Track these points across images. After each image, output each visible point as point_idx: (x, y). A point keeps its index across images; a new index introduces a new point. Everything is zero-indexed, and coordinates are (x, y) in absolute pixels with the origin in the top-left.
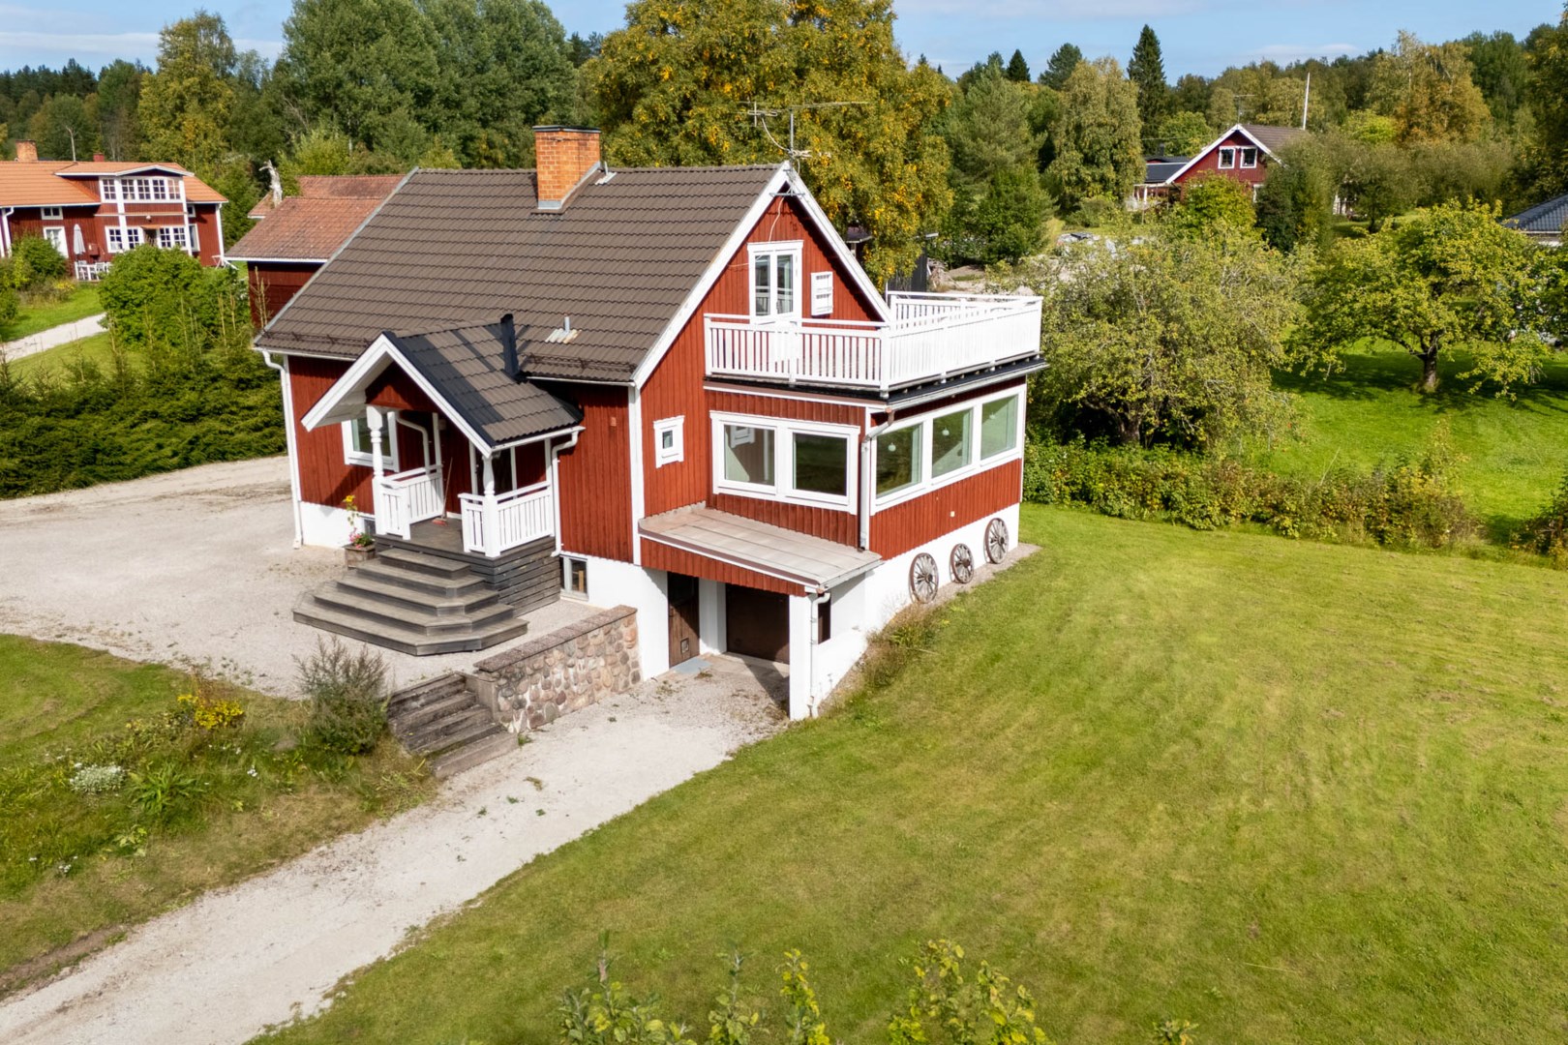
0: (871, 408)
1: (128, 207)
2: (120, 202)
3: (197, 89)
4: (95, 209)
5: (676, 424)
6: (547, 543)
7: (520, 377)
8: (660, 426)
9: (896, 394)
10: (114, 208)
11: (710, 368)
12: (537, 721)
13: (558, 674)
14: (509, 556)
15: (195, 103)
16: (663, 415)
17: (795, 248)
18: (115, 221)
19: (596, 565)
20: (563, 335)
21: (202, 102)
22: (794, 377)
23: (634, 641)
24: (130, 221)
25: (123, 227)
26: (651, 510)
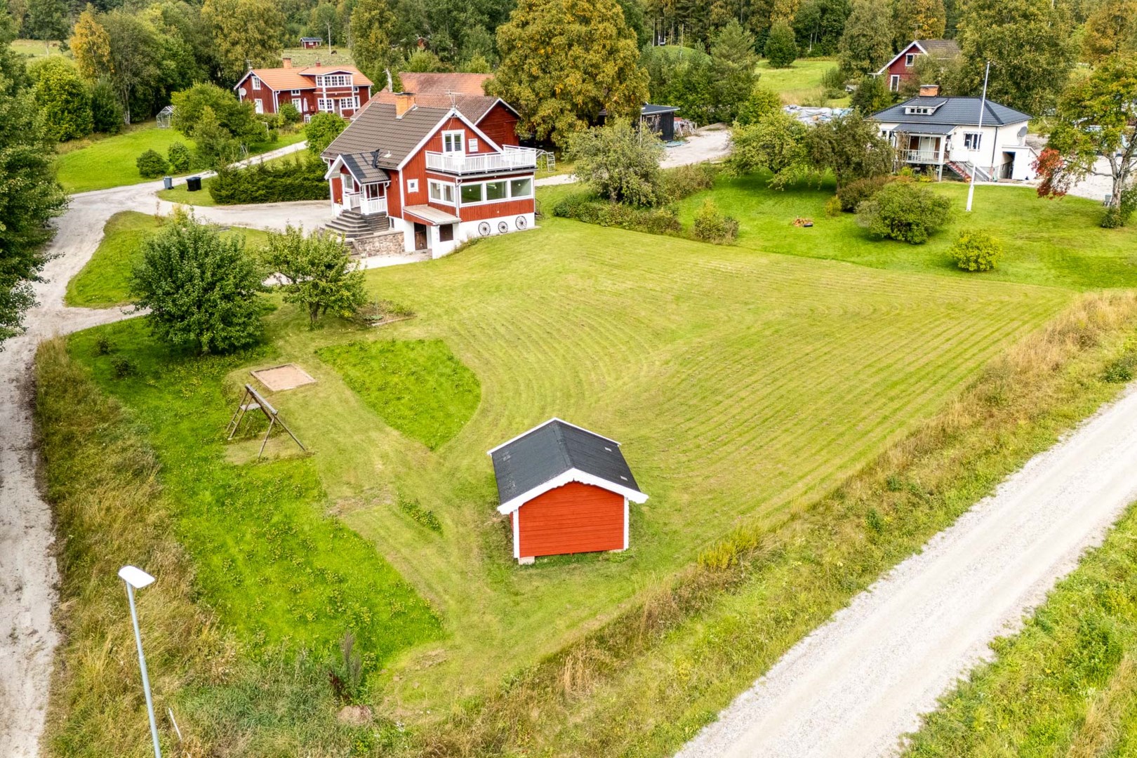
0: (457, 178)
1: (328, 90)
2: (324, 87)
3: (378, 17)
4: (314, 90)
5: (416, 181)
6: (384, 214)
7: (376, 167)
8: (409, 182)
9: (463, 175)
10: (321, 90)
11: (427, 166)
12: (370, 255)
13: (377, 244)
14: (371, 215)
15: (377, 24)
16: (410, 178)
17: (462, 132)
18: (321, 96)
19: (396, 219)
20: (388, 156)
21: (381, 23)
22: (443, 169)
23: (403, 240)
24: (328, 96)
25: (325, 99)
26: (407, 204)
